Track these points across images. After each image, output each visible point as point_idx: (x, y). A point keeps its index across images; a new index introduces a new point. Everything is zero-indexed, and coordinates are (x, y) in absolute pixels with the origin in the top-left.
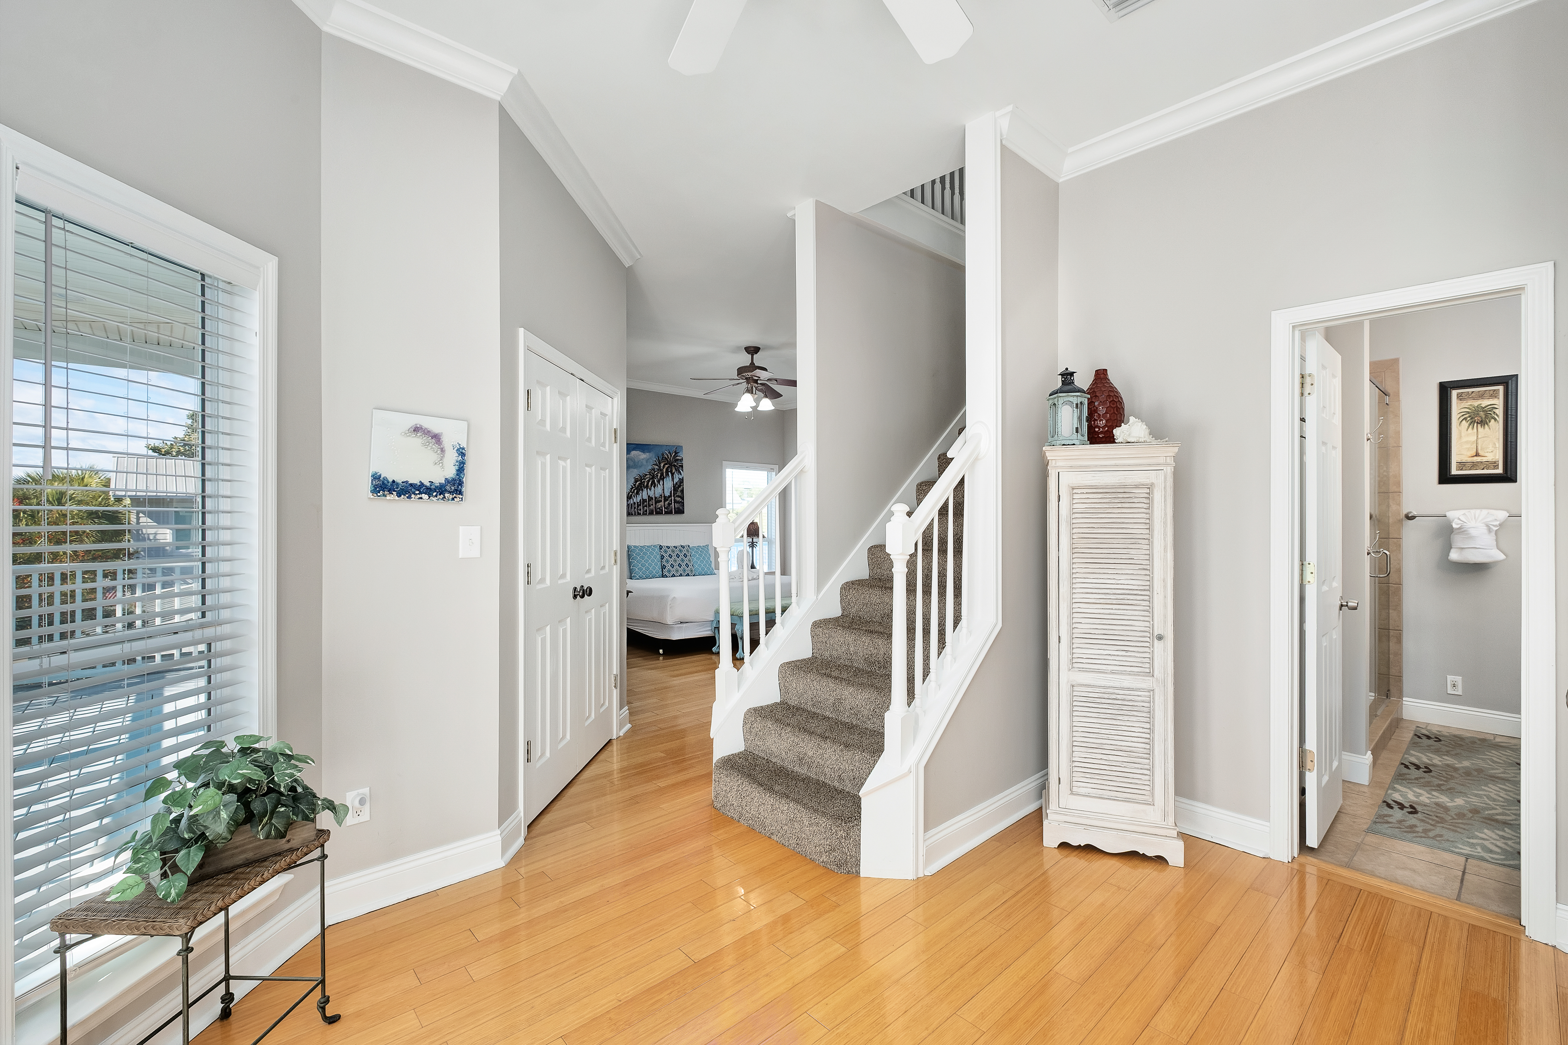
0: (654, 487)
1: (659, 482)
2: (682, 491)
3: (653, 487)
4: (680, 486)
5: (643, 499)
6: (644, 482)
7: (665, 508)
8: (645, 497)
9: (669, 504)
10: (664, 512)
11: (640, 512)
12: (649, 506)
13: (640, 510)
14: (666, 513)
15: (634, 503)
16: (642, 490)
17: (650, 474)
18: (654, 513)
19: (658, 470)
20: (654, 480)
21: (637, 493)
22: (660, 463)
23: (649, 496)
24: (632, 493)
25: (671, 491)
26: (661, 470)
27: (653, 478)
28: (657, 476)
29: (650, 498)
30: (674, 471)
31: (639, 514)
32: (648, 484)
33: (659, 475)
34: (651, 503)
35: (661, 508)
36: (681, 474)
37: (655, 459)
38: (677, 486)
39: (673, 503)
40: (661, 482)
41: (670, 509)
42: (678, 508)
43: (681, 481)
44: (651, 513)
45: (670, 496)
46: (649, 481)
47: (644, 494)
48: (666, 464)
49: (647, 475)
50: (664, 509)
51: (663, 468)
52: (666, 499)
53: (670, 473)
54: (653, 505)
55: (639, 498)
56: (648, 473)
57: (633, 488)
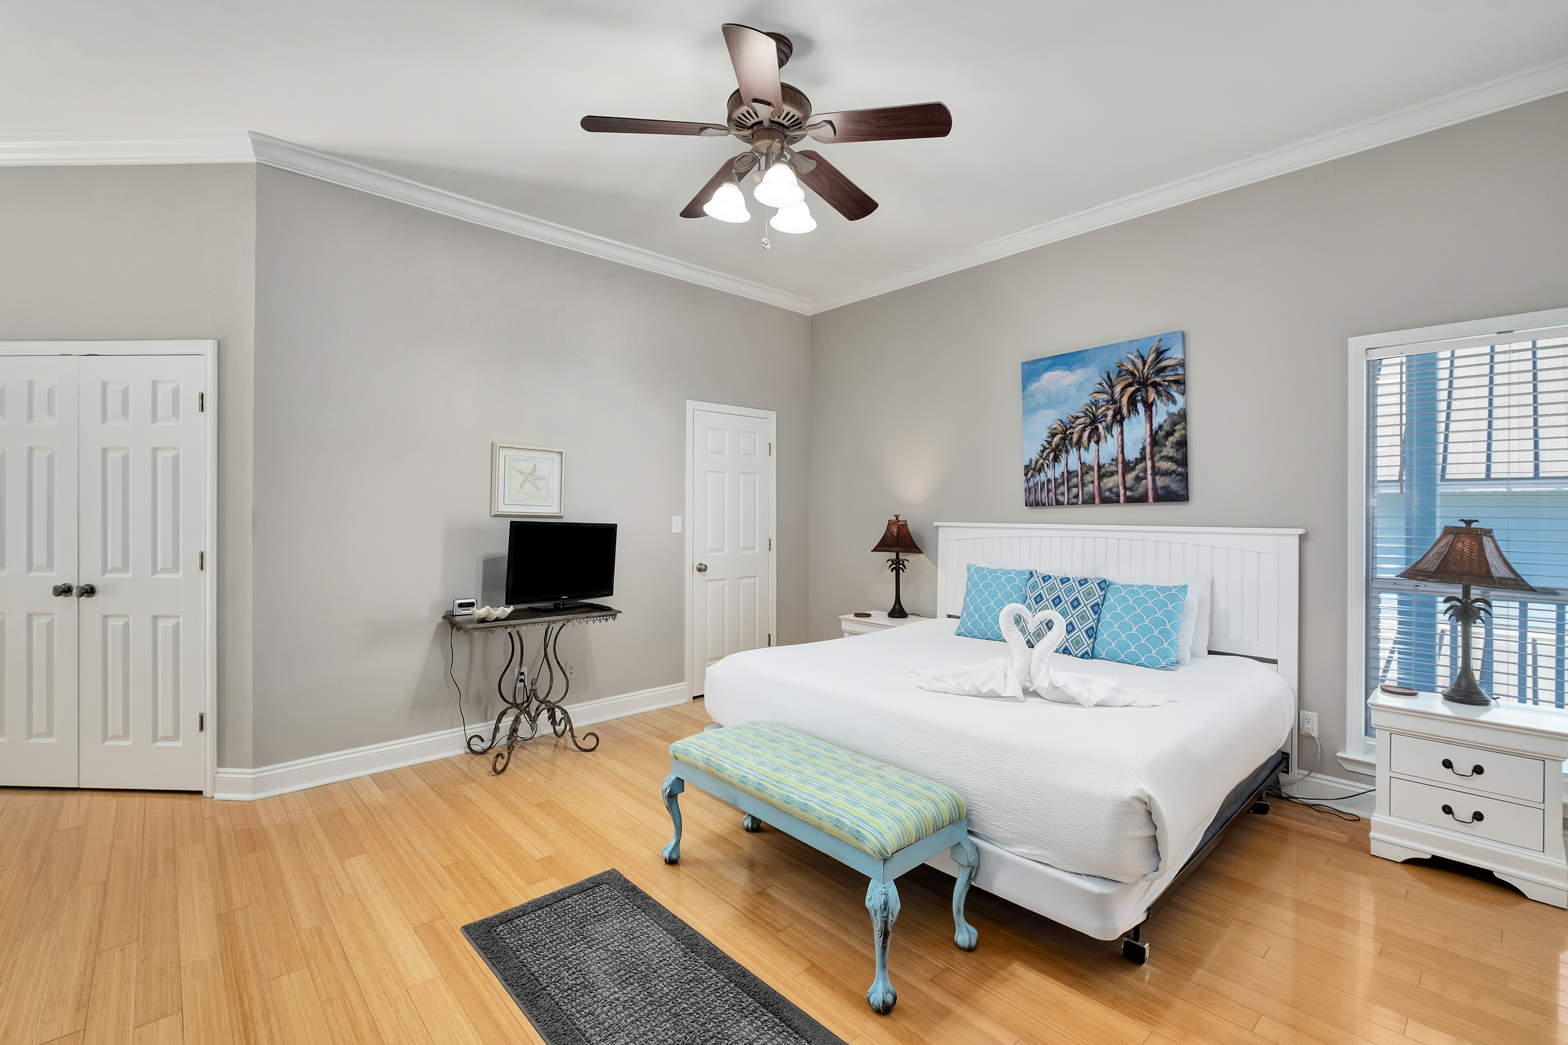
0: (1097, 442)
1: (1109, 429)
2: (1182, 444)
3: (1093, 444)
4: (1170, 433)
5: (1068, 472)
6: (1072, 434)
7: (1125, 489)
8: (1074, 465)
9: (1138, 479)
10: (1122, 498)
11: (1061, 498)
12: (1083, 485)
13: (1063, 494)
14: (1129, 500)
15: (1049, 481)
16: (1067, 452)
17: (1087, 415)
18: (1097, 501)
19: (1108, 402)
20: (1097, 428)
21: (1056, 459)
22: (1112, 386)
23: (1082, 464)
24: (1045, 459)
25: (1144, 449)
26: (1115, 402)
27: (1094, 420)
28: (1106, 416)
29: (1086, 469)
30: (1152, 395)
31: (1059, 503)
32: (1080, 437)
33: (1110, 413)
34: (1088, 478)
35: (1115, 490)
36: (1174, 402)
37: (1099, 380)
38: (1161, 434)
39: (1149, 477)
40: (1116, 430)
41: (1141, 490)
42: (1165, 488)
43: (1182, 417)
44: (1089, 501)
45: (1143, 458)
46: (1083, 430)
47: (1072, 460)
48: (1130, 385)
49: (1078, 418)
50: (1122, 491)
51: (1121, 397)
52: (1128, 467)
53: (1140, 406)
54: (1092, 482)
55: (1060, 468)
56: (1080, 415)
57: (1045, 449)
